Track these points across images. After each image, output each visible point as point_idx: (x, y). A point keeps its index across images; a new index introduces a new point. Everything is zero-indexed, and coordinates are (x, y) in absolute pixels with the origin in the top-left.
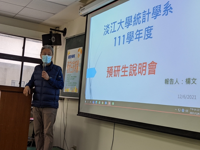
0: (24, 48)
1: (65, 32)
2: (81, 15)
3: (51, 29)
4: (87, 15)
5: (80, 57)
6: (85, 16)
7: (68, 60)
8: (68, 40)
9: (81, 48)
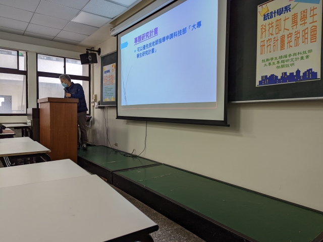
0: (65, 67)
1: (99, 51)
2: (112, 36)
3: (87, 49)
4: (117, 35)
5: (115, 72)
6: (115, 36)
7: (104, 75)
8: (103, 58)
9: (115, 64)
